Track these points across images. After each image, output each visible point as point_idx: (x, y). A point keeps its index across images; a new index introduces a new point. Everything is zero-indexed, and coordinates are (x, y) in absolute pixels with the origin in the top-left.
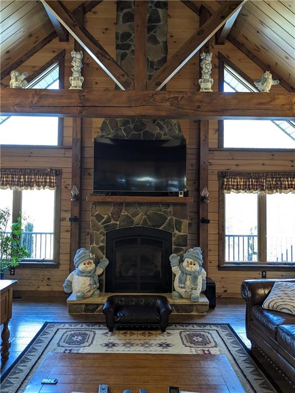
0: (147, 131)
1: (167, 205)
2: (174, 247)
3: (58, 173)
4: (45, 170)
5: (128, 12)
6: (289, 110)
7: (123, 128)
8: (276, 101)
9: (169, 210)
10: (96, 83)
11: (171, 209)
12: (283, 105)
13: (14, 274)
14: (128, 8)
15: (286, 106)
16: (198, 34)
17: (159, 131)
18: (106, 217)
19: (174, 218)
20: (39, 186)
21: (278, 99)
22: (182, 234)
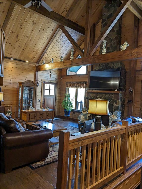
0: (109, 66)
1: (112, 94)
2: (114, 110)
3: (86, 83)
4: (82, 82)
5: (105, 23)
6: (130, 56)
7: (101, 66)
8: (126, 53)
9: (112, 96)
10: (98, 50)
11: (113, 96)
12: (128, 54)
13: (74, 114)
14: (105, 21)
15: (129, 55)
16: (101, 34)
17: (113, 66)
18: (93, 97)
19: (114, 99)
20: (81, 87)
21: (126, 52)
22: (117, 105)
